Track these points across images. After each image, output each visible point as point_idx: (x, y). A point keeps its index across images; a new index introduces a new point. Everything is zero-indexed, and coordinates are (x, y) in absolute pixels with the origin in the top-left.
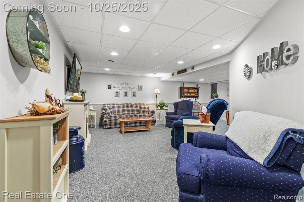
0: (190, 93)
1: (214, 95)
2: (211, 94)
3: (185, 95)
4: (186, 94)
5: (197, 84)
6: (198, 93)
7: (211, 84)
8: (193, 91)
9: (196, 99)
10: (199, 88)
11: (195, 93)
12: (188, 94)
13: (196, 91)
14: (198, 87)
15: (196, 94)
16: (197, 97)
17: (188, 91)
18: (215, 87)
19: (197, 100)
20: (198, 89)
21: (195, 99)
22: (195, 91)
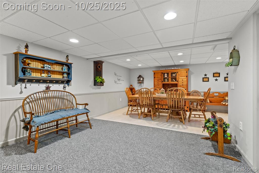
0: (48, 72)
1: (99, 80)
2: (95, 78)
3: (32, 75)
4: (35, 75)
5: (67, 56)
6: (69, 74)
7: (94, 62)
8: (57, 68)
9: (64, 87)
10: (71, 64)
11: (63, 73)
12: (43, 75)
13: (65, 69)
14: (69, 62)
15: (65, 75)
16: (68, 82)
17: (44, 67)
18: (99, 67)
19: (68, 89)
20: (69, 66)
21: (62, 86)
22: (62, 69)
